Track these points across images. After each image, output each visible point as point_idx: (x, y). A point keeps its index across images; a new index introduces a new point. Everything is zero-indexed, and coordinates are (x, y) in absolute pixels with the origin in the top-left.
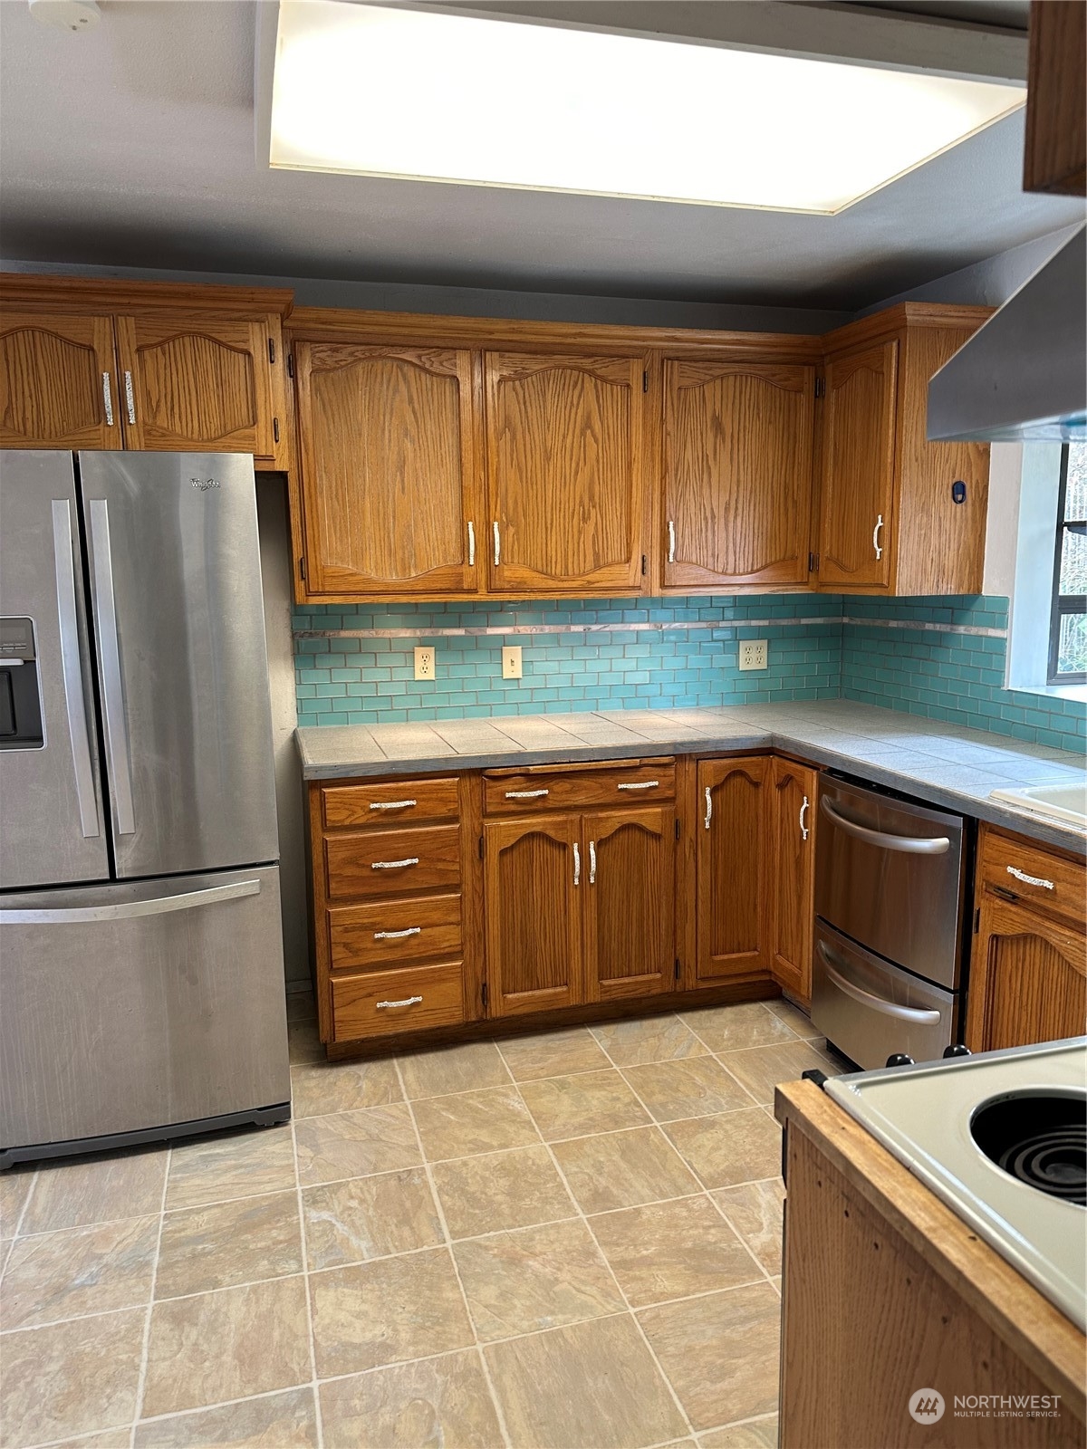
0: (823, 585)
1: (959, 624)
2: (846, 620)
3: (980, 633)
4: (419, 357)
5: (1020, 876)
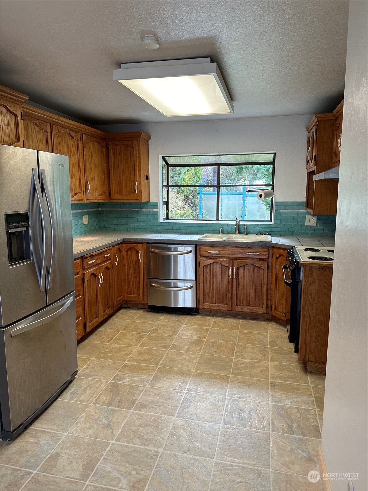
0: (112, 199)
1: (144, 209)
2: (100, 209)
3: (150, 210)
4: (39, 123)
5: (211, 252)
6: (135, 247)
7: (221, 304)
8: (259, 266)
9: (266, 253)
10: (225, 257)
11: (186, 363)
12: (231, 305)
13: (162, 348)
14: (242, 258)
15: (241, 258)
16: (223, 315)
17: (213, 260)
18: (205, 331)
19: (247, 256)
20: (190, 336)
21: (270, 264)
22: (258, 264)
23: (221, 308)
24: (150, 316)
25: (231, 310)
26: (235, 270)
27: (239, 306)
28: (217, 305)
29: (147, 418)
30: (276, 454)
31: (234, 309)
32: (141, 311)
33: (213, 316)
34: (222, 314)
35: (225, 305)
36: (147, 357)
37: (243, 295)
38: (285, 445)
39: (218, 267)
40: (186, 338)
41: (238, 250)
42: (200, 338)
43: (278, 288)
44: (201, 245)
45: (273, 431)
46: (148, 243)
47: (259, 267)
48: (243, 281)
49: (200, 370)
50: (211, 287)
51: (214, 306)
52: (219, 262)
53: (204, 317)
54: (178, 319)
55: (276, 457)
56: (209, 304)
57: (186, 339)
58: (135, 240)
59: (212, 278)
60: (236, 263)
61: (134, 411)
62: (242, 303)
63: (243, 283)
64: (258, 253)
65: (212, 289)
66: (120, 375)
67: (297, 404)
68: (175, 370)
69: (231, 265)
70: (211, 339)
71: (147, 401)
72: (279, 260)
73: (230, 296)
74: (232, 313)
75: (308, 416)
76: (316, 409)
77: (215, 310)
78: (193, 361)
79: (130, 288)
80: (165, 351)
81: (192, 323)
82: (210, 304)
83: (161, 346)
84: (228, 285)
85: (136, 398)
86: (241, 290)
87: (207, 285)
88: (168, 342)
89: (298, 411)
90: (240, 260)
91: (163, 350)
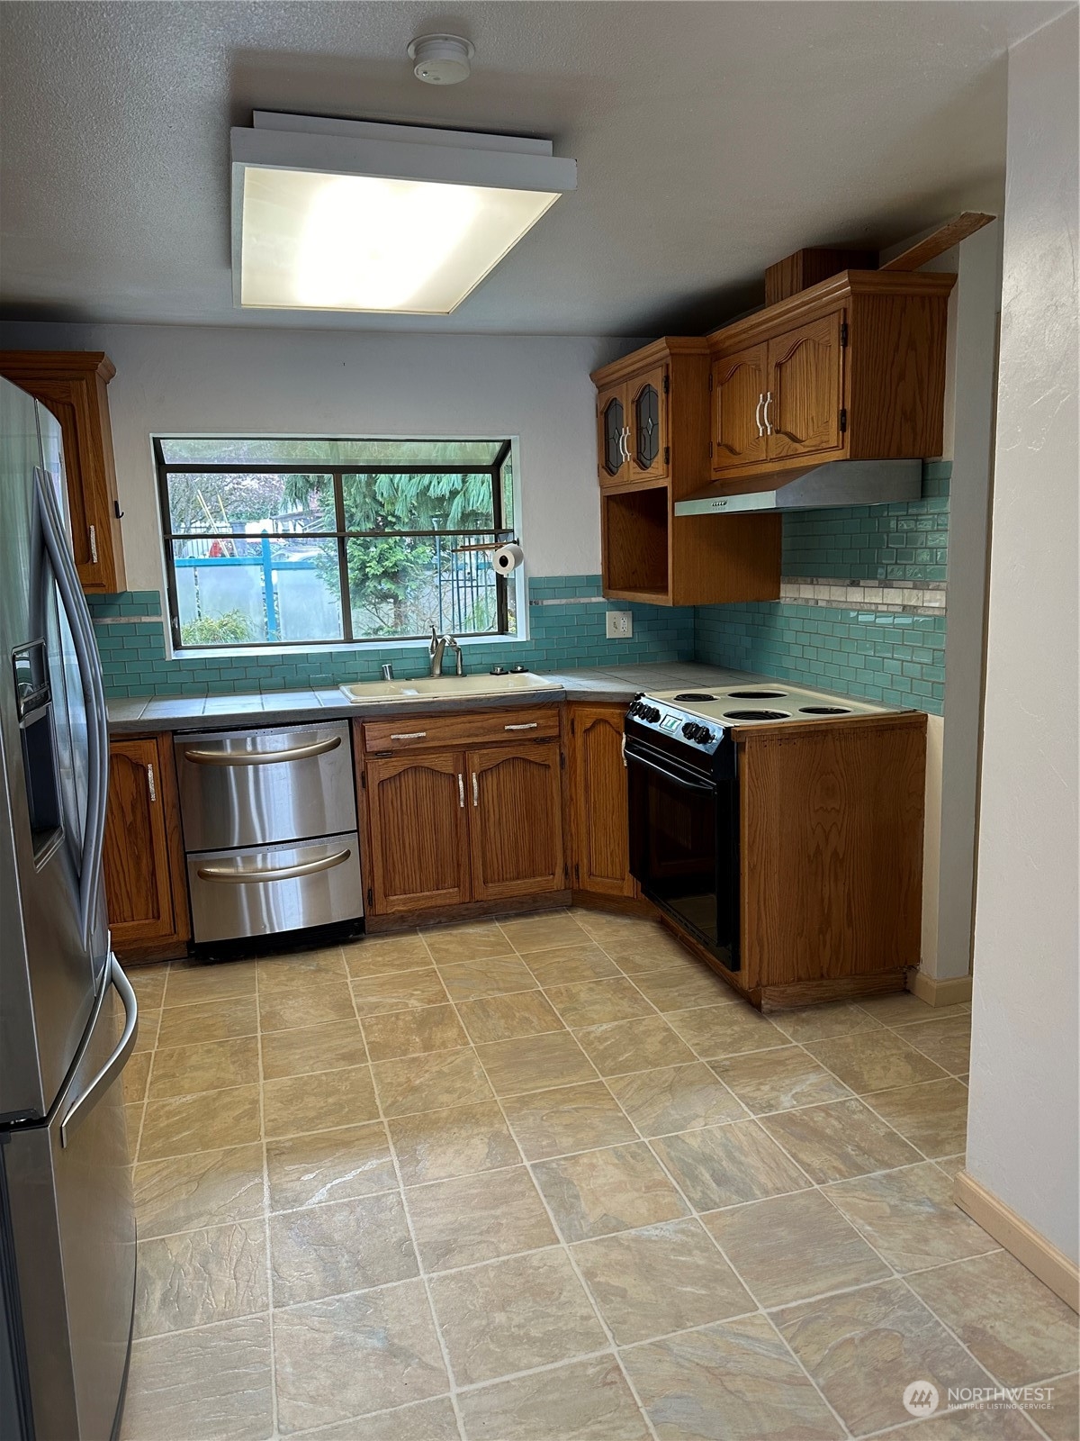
5: (401, 736)
6: (127, 754)
7: (438, 889)
8: (538, 761)
9: (553, 722)
10: (441, 747)
11: (458, 1085)
12: (467, 885)
13: (343, 1063)
14: (490, 745)
15: (487, 746)
16: (440, 922)
17: (408, 762)
18: (428, 978)
19: (504, 736)
20: (397, 1004)
21: (565, 752)
22: (535, 754)
23: (439, 902)
24: (211, 980)
25: (467, 900)
26: (475, 781)
27: (490, 885)
28: (428, 893)
29: (490, 1279)
30: (876, 1234)
31: (478, 897)
32: (168, 971)
33: (412, 930)
34: (438, 920)
35: (451, 890)
36: (322, 1104)
37: (499, 852)
38: (872, 1204)
39: (424, 780)
40: (392, 1015)
41: (478, 722)
42: (430, 1002)
43: (595, 811)
44: (366, 719)
45: (820, 1182)
46: (175, 733)
47: (536, 763)
48: (496, 809)
49: (512, 1090)
50: (404, 841)
51: (419, 899)
52: (426, 765)
53: (390, 940)
54: (315, 964)
55: (881, 1241)
56: (401, 897)
57: (393, 1018)
58: (126, 728)
59: (405, 816)
60: (475, 759)
61: (434, 1275)
62: (499, 875)
63: (497, 816)
64: (535, 725)
65: (407, 850)
66: (285, 1186)
67: (811, 1099)
68: (444, 1115)
69: (461, 768)
70: (467, 997)
71: (441, 1231)
72: (592, 735)
73: (464, 860)
74: (467, 909)
75: (855, 1117)
76: (857, 1096)
77: (417, 913)
78: (471, 1072)
79: (117, 896)
80: (360, 1069)
81: (372, 967)
82: (405, 896)
83: (338, 1060)
84: (453, 828)
85: (399, 1234)
86: (492, 834)
87: (393, 841)
88: (348, 1040)
89: (829, 1115)
90: (485, 751)
91: (356, 1069)
